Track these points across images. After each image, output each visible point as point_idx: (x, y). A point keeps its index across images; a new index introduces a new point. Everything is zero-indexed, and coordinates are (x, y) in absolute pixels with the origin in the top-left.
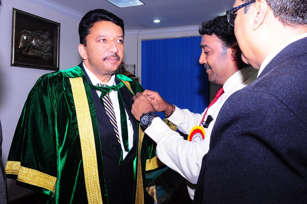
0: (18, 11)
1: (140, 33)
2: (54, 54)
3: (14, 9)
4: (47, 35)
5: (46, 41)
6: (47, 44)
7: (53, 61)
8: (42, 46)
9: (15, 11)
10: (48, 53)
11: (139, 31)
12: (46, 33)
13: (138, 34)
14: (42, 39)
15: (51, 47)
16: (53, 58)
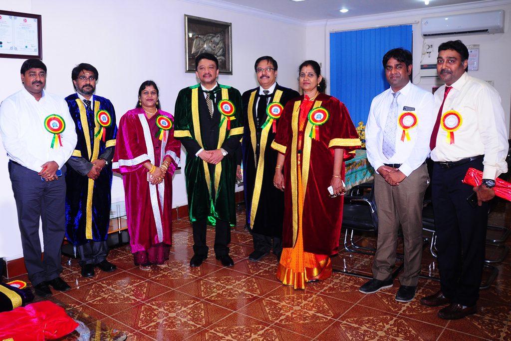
0: (189, 17)
1: (328, 23)
2: (227, 58)
3: (185, 15)
4: (219, 38)
5: (218, 44)
6: (219, 47)
7: (226, 64)
8: (214, 50)
9: (186, 18)
10: (220, 56)
11: (327, 21)
12: (217, 36)
13: (326, 25)
14: (214, 42)
15: (223, 50)
16: (225, 61)
